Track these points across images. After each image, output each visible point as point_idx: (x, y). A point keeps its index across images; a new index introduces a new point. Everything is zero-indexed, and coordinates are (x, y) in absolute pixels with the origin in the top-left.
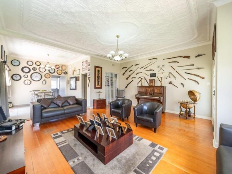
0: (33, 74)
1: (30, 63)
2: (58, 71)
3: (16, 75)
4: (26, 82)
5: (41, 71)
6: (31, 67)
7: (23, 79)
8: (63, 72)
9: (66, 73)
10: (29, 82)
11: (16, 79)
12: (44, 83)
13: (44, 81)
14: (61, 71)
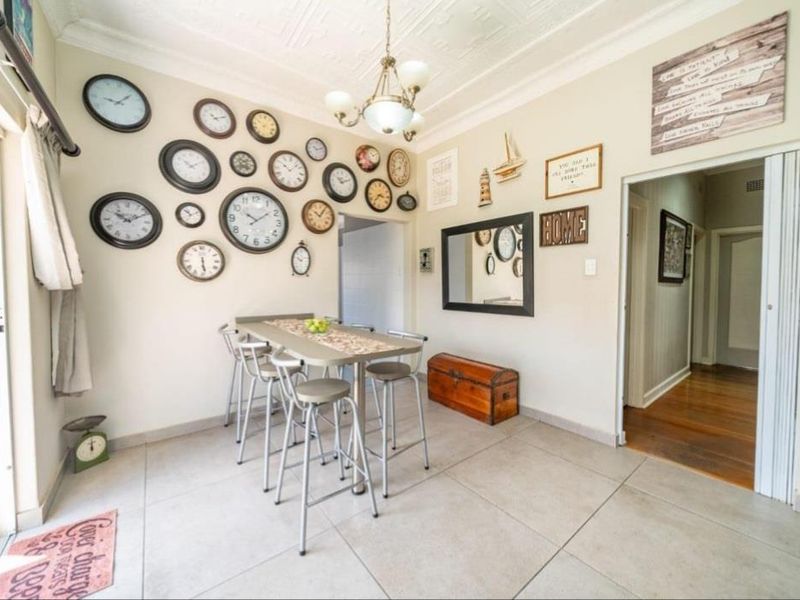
0: (238, 201)
1: (215, 119)
2: (375, 190)
3: (122, 205)
4: (193, 258)
5: (285, 183)
6: (222, 150)
7: (174, 234)
8: (397, 192)
9: (408, 203)
10: (211, 259)
11: (123, 237)
12: (302, 266)
13: (302, 254)
14: (383, 190)
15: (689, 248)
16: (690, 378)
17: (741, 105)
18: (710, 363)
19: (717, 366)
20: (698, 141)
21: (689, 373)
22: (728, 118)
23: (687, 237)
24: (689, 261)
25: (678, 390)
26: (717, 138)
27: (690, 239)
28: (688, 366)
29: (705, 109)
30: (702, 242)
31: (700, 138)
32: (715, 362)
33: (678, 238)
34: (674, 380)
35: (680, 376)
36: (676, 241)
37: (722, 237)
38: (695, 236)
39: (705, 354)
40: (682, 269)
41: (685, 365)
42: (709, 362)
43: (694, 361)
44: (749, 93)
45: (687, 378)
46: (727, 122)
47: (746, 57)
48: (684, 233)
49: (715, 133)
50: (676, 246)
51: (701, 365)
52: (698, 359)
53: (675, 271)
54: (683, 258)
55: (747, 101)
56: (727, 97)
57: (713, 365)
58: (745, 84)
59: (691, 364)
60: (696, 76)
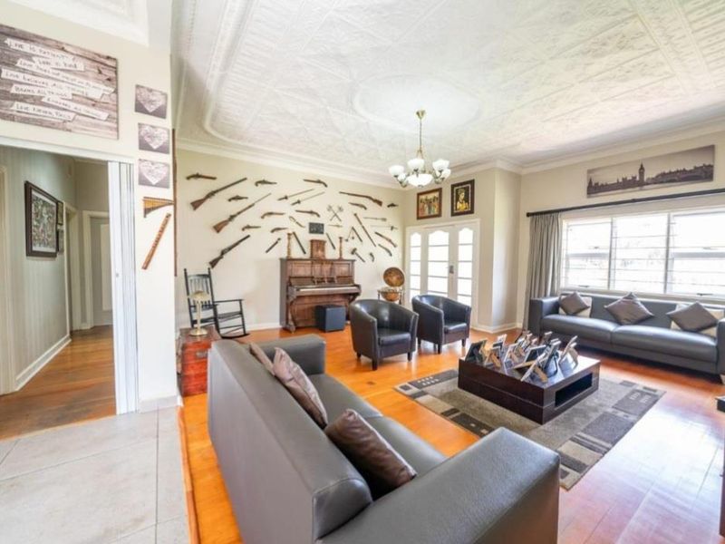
15: (62, 225)
16: (71, 345)
17: (88, 112)
18: (89, 327)
19: (94, 328)
20: (51, 126)
21: (70, 340)
22: (78, 117)
23: (58, 213)
24: (63, 236)
25: (60, 359)
26: (70, 131)
27: (62, 216)
28: (68, 335)
29: (57, 98)
30: (75, 220)
31: (53, 124)
32: (93, 325)
33: (47, 213)
34: (54, 350)
35: (60, 345)
36: (47, 216)
37: (92, 218)
38: (68, 215)
39: (84, 319)
40: (55, 244)
41: (66, 334)
42: (87, 326)
43: (74, 329)
44: (94, 105)
45: (67, 346)
46: (78, 120)
47: (90, 74)
48: (55, 209)
49: (68, 125)
50: (46, 221)
51: (81, 330)
52: (77, 326)
53: (48, 244)
54: (55, 233)
55: (93, 112)
56: (76, 98)
57: (92, 328)
58: (90, 96)
59: (71, 332)
60: (48, 63)
